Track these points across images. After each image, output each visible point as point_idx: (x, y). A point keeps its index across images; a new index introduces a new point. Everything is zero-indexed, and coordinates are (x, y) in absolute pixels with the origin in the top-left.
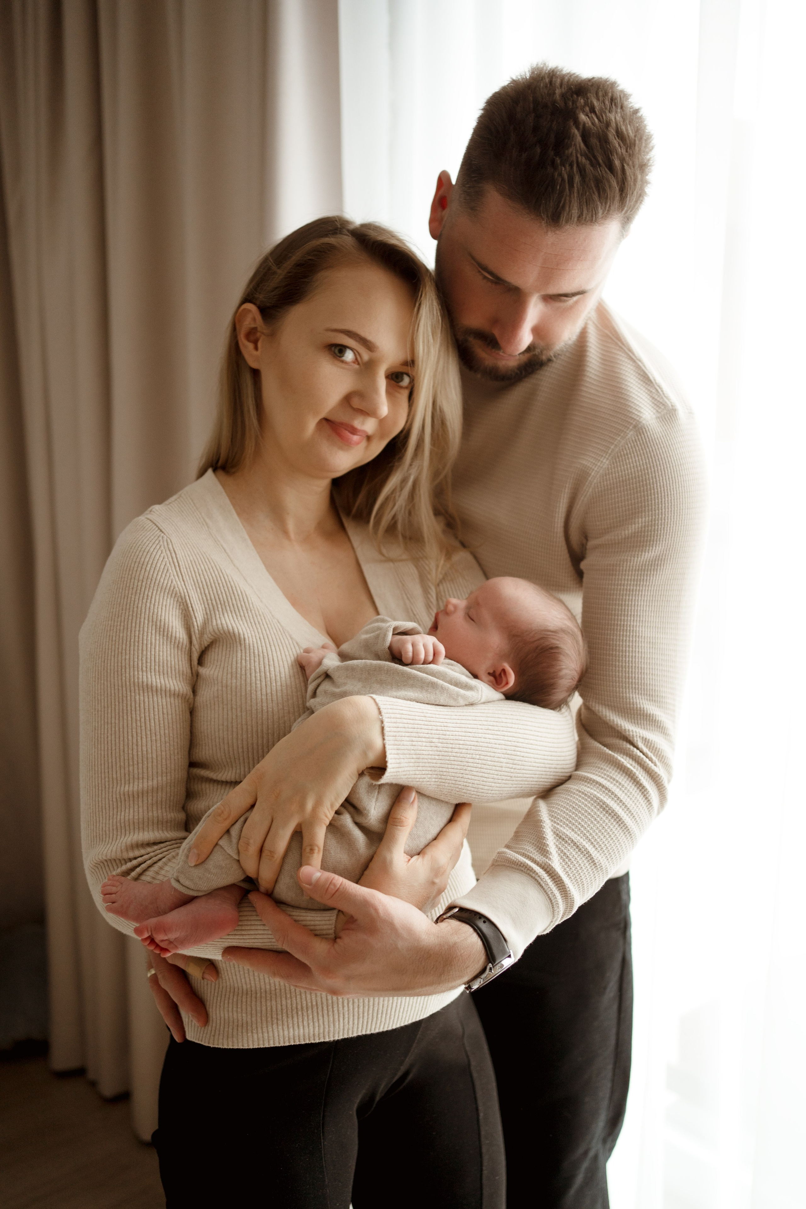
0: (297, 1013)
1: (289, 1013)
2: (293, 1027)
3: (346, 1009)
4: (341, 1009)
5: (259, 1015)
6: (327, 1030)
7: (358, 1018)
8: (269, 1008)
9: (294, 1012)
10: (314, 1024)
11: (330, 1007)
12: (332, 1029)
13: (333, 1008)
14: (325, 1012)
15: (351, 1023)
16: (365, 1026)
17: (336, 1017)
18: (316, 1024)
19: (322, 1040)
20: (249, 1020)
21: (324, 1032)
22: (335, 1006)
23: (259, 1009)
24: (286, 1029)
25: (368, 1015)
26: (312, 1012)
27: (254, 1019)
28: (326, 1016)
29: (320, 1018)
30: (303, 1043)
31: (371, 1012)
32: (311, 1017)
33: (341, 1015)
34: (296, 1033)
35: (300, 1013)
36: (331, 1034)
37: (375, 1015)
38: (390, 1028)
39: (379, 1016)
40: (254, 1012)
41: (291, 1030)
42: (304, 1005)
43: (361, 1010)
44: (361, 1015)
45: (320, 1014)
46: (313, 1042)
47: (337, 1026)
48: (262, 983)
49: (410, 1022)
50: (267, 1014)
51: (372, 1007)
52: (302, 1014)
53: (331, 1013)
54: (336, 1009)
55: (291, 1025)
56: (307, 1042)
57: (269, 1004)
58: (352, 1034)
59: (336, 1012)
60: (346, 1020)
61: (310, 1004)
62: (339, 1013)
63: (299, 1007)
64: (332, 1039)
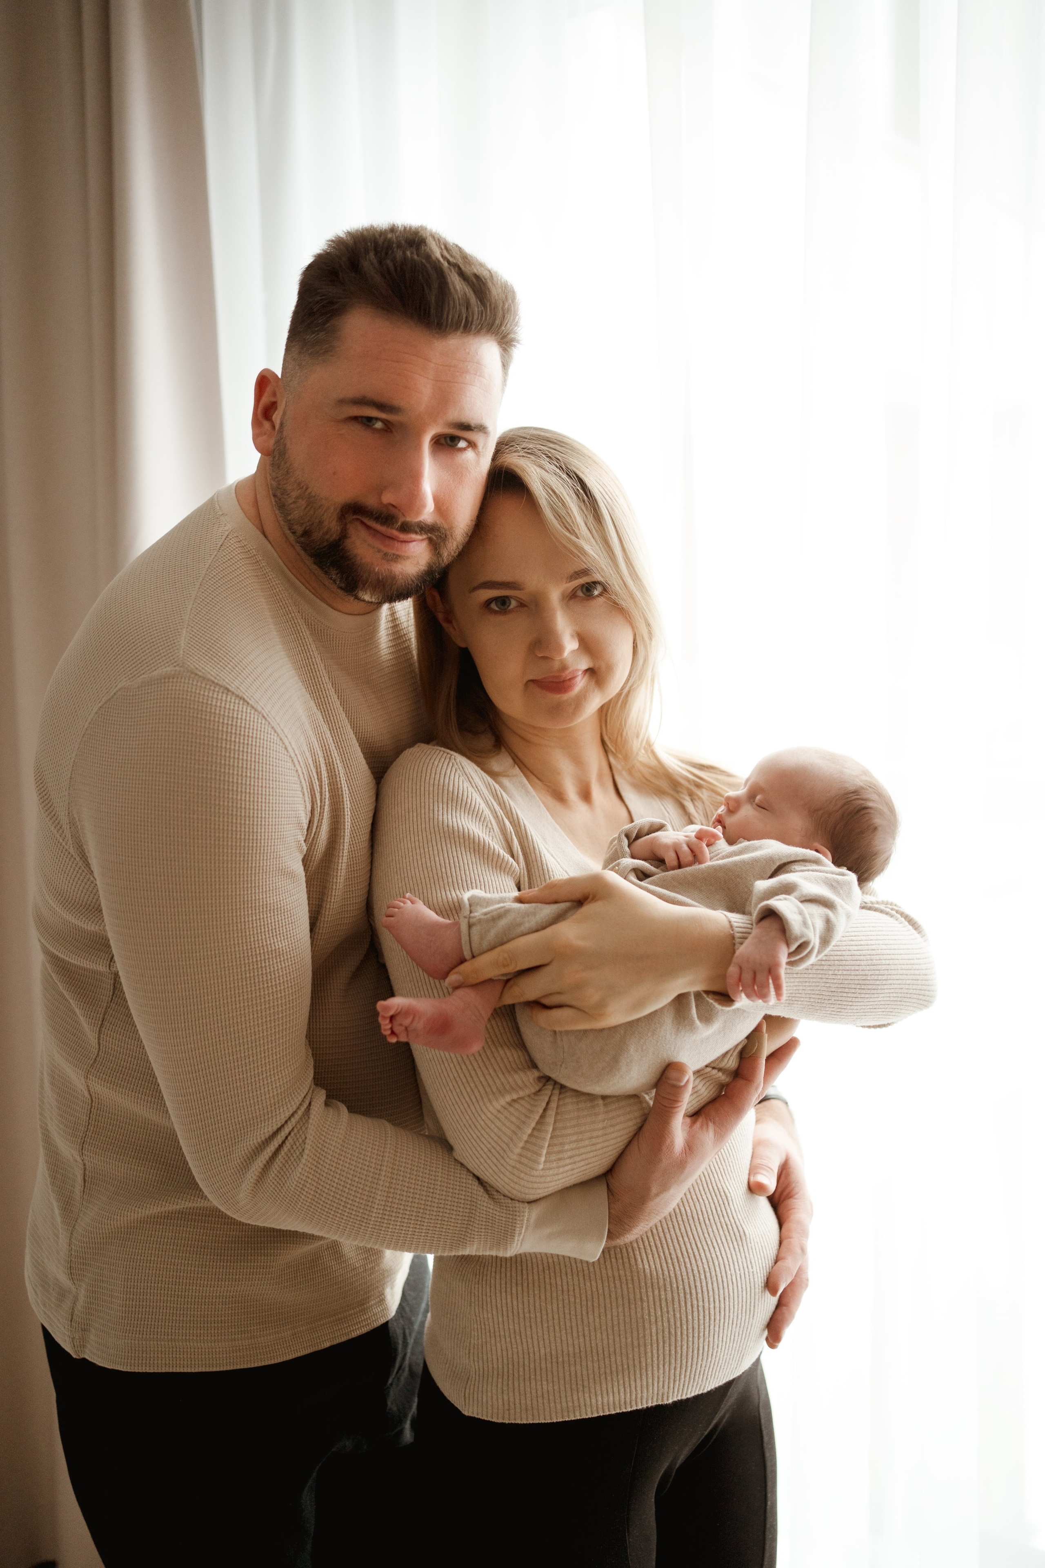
0: (606, 1379)
1: (597, 1378)
2: (602, 1395)
3: (661, 1371)
4: (656, 1372)
5: (562, 1382)
6: (639, 1396)
7: (674, 1381)
8: (573, 1374)
9: (603, 1377)
10: (625, 1391)
11: (644, 1371)
12: (645, 1395)
13: (646, 1371)
14: (638, 1376)
15: (666, 1387)
16: (681, 1390)
17: (650, 1381)
18: (628, 1390)
19: (634, 1408)
20: (550, 1389)
21: (636, 1398)
22: (650, 1369)
23: (561, 1375)
24: (593, 1397)
25: (685, 1377)
26: (623, 1376)
27: (556, 1388)
28: (638, 1381)
29: (633, 1383)
30: (613, 1412)
31: (688, 1373)
32: (621, 1382)
33: (656, 1379)
34: (605, 1401)
35: (609, 1378)
36: (644, 1401)
37: (692, 1376)
38: (705, 1391)
39: (697, 1377)
40: (556, 1379)
41: (600, 1398)
42: (614, 1369)
43: (678, 1372)
44: (678, 1378)
45: (632, 1378)
46: (624, 1410)
47: (651, 1391)
48: (565, 1346)
49: (724, 1382)
50: (571, 1380)
51: (689, 1368)
52: (612, 1379)
53: (644, 1377)
54: (650, 1373)
55: (599, 1392)
56: (618, 1411)
57: (573, 1368)
58: (668, 1400)
59: (650, 1375)
60: (661, 1384)
61: (620, 1368)
62: (653, 1376)
63: (608, 1371)
64: (645, 1406)
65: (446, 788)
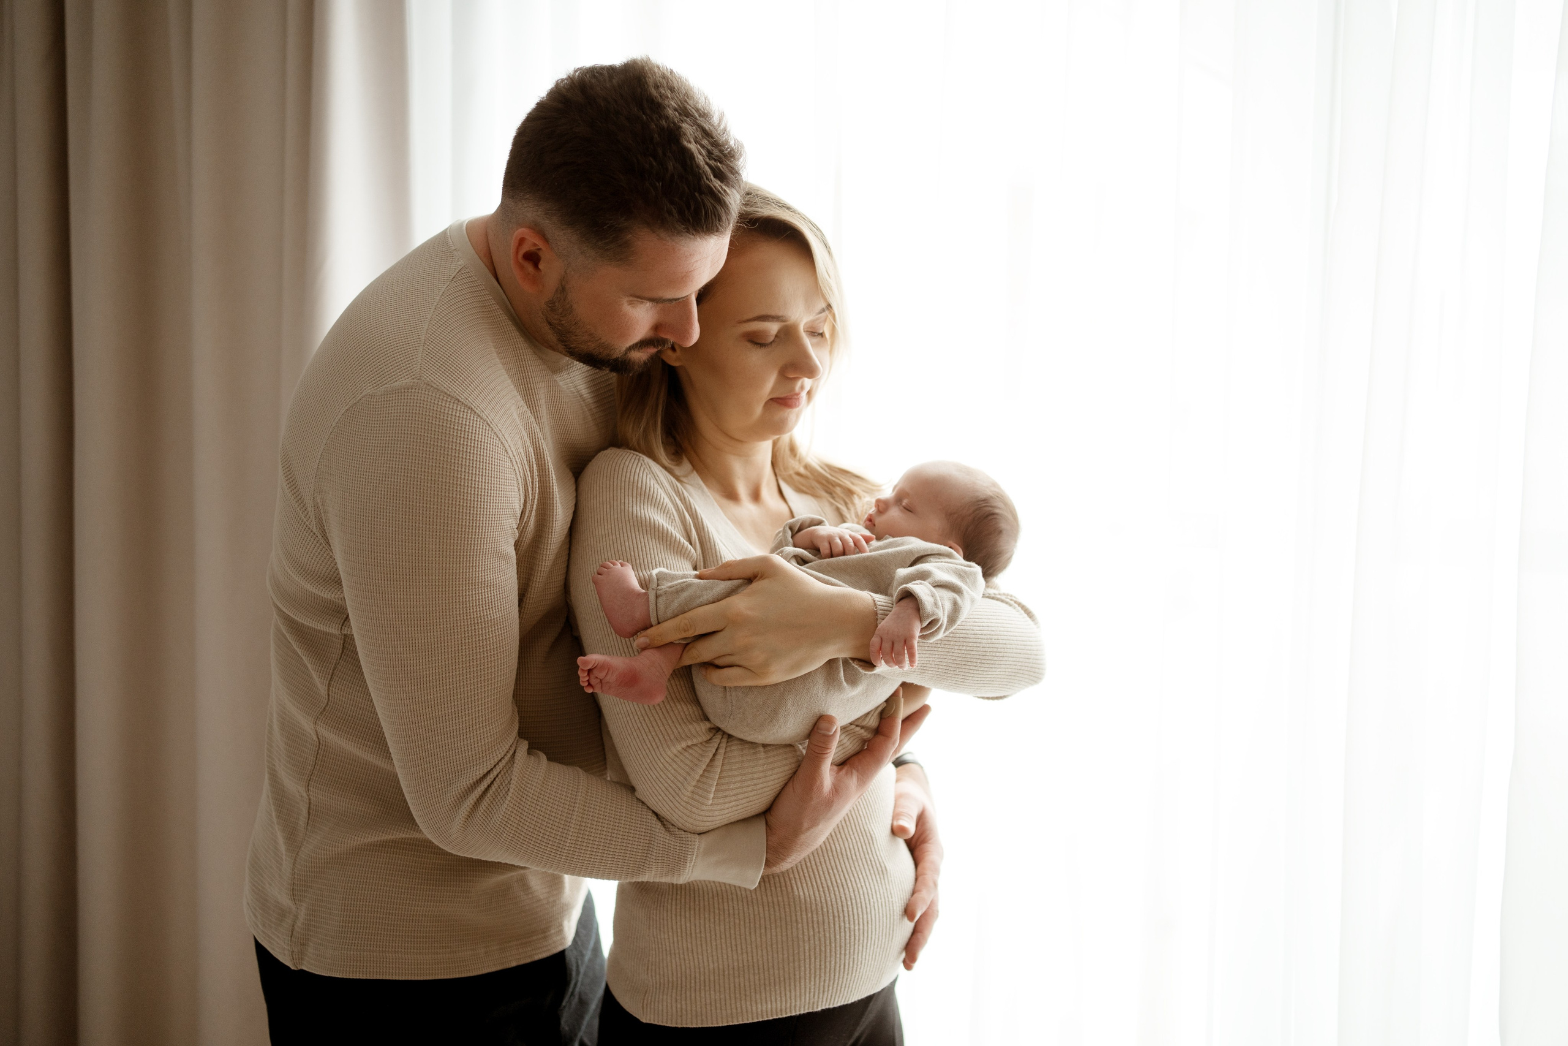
0: (765, 989)
1: (758, 989)
2: (761, 1003)
3: (812, 983)
4: (808, 984)
5: (727, 991)
6: (793, 1004)
7: (824, 992)
8: (737, 985)
9: (762, 988)
10: (781, 999)
11: (798, 982)
12: (798, 1003)
13: (800, 983)
14: (793, 987)
15: (816, 997)
16: (829, 1000)
17: (803, 991)
18: (784, 999)
19: (789, 1015)
21: (791, 1006)
22: (803, 981)
23: (727, 986)
24: (754, 1005)
25: (833, 988)
26: (780, 987)
27: (722, 996)
28: (793, 991)
29: (788, 993)
30: (771, 1018)
31: (835, 986)
32: (778, 992)
33: (808, 990)
34: (764, 1009)
35: (768, 989)
36: (797, 1009)
37: (839, 988)
38: (850, 1002)
39: (843, 989)
40: (722, 989)
41: (759, 1006)
42: (772, 981)
43: (826, 984)
44: (826, 989)
45: (788, 988)
46: (780, 1017)
47: (803, 1000)
48: (730, 961)
49: (866, 995)
50: (735, 990)
51: (837, 981)
52: (770, 989)
53: (798, 988)
54: (803, 984)
55: (759, 1001)
56: (775, 1017)
58: (817, 1008)
59: (803, 986)
60: (812, 994)
61: (777, 980)
62: (805, 988)
63: (767, 982)
64: (798, 1013)
65: (635, 484)
